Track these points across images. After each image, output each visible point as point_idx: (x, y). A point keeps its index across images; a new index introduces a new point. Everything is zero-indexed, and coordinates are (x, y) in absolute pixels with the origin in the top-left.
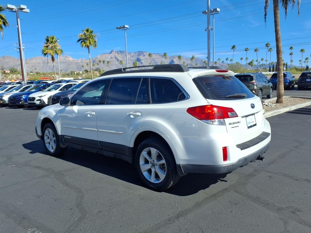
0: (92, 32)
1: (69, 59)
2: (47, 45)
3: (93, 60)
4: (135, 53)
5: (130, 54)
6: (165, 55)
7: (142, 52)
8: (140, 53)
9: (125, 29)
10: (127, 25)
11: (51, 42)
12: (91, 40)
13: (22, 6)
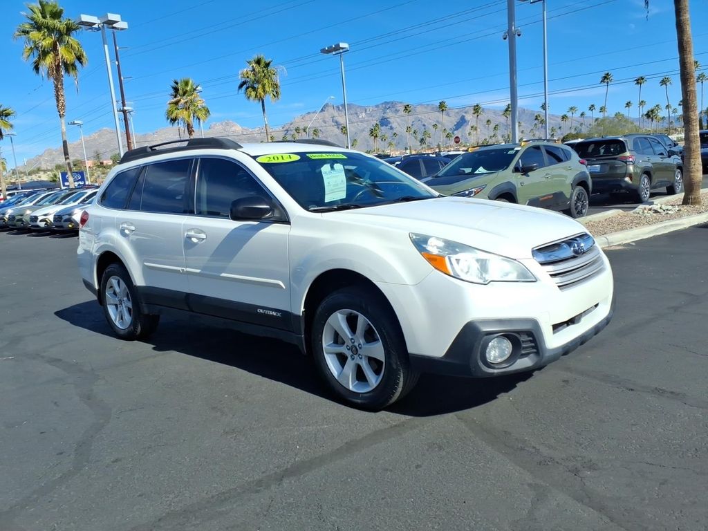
0: (267, 65)
1: (233, 129)
2: (175, 100)
3: (285, 129)
4: (377, 106)
5: (366, 111)
6: (442, 107)
7: (392, 103)
8: (389, 105)
9: (341, 51)
10: (343, 42)
11: (184, 93)
12: (266, 81)
13: (112, 17)
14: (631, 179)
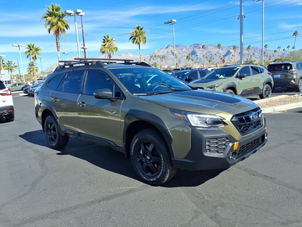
0: (142, 29)
1: (129, 56)
2: (104, 44)
3: (151, 56)
4: (191, 46)
5: (186, 48)
6: (219, 46)
8: (196, 46)
9: (173, 23)
10: (174, 19)
11: (108, 41)
12: (141, 36)
13: (78, 11)
14: (294, 81)
